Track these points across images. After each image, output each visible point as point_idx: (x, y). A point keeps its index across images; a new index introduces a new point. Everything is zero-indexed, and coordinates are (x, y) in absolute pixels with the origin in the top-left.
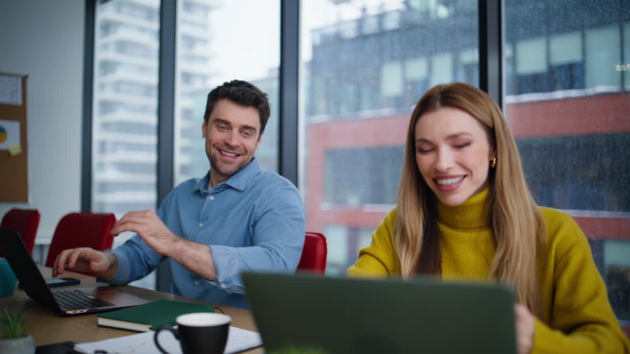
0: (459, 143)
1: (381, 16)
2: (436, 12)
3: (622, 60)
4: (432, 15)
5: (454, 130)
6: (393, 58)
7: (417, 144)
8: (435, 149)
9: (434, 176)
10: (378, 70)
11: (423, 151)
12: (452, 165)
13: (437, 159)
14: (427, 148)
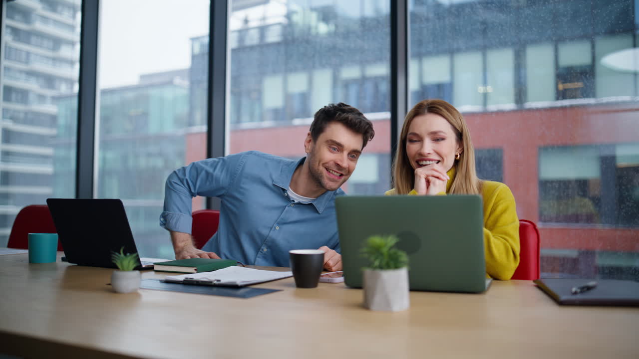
0: (437, 138)
1: (263, 30)
2: (316, 28)
3: (485, 83)
4: (313, 31)
5: (435, 129)
6: (275, 72)
7: (408, 136)
8: (420, 140)
9: (418, 158)
10: (260, 82)
11: (412, 141)
12: (432, 152)
13: (422, 146)
14: (415, 139)
